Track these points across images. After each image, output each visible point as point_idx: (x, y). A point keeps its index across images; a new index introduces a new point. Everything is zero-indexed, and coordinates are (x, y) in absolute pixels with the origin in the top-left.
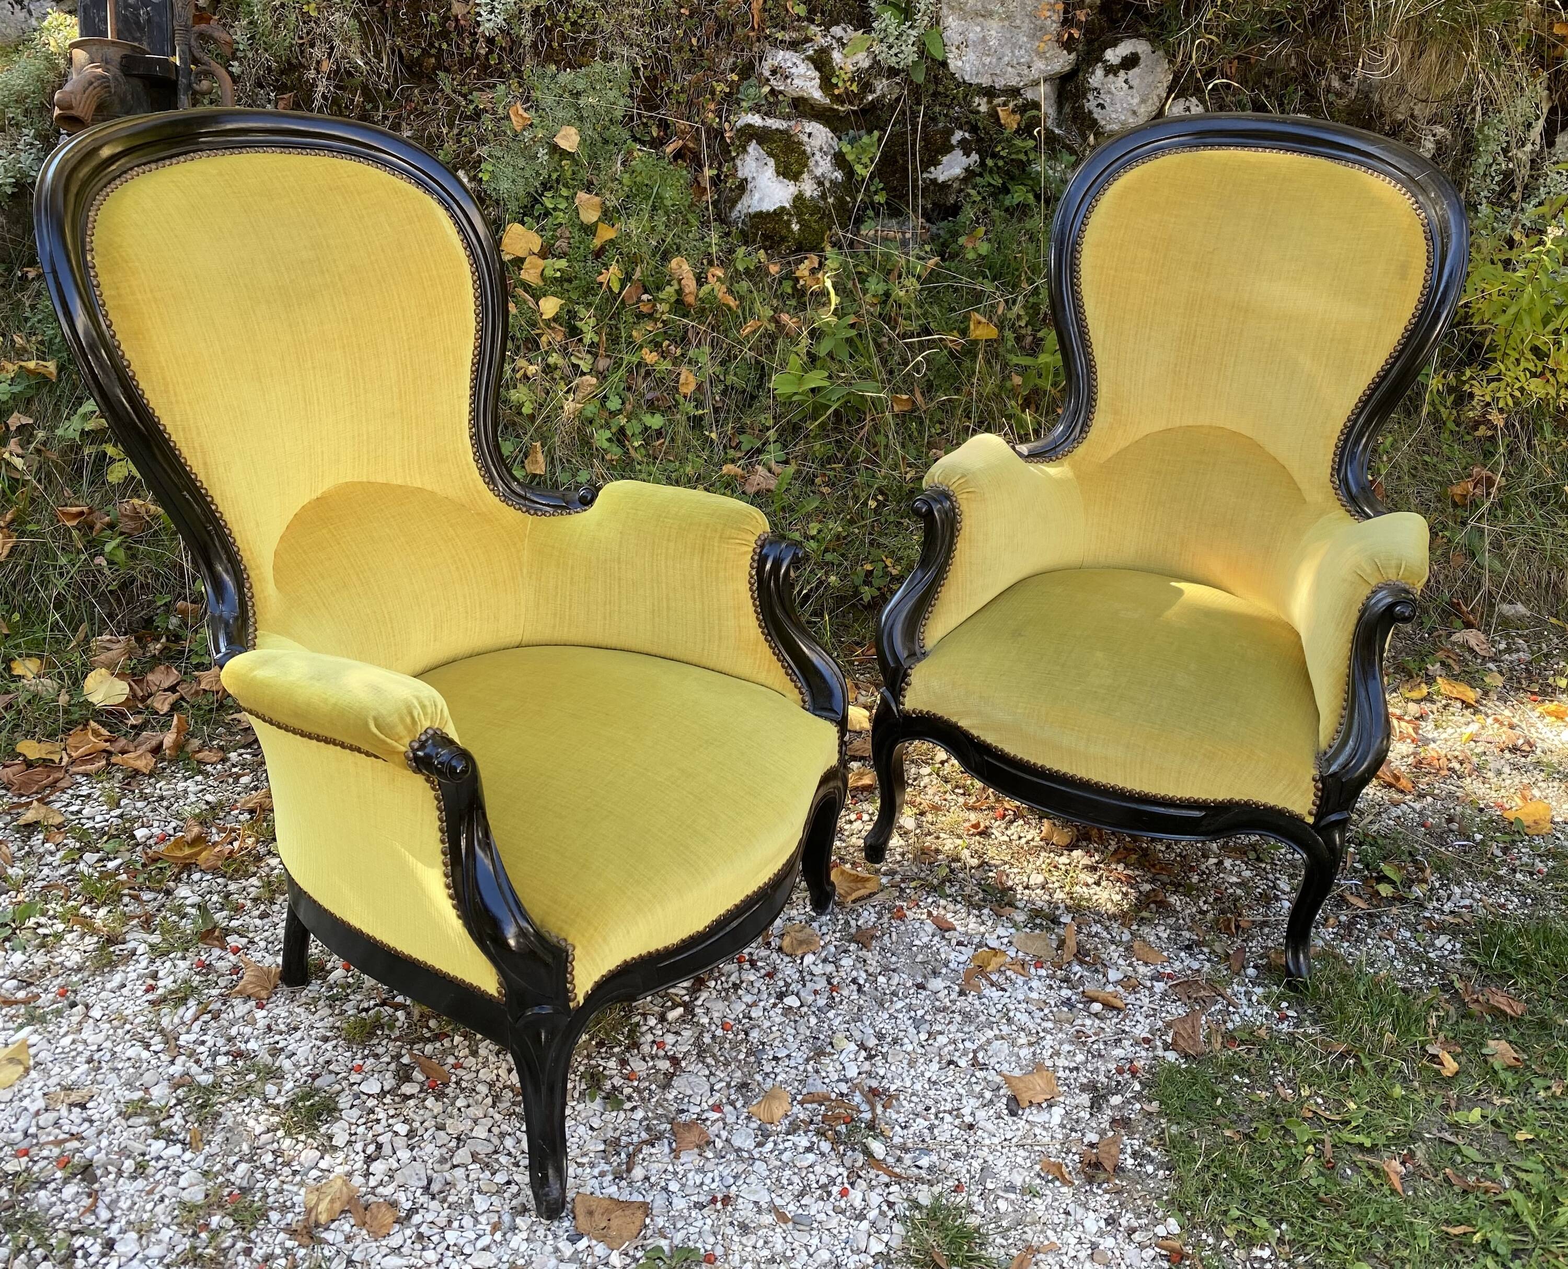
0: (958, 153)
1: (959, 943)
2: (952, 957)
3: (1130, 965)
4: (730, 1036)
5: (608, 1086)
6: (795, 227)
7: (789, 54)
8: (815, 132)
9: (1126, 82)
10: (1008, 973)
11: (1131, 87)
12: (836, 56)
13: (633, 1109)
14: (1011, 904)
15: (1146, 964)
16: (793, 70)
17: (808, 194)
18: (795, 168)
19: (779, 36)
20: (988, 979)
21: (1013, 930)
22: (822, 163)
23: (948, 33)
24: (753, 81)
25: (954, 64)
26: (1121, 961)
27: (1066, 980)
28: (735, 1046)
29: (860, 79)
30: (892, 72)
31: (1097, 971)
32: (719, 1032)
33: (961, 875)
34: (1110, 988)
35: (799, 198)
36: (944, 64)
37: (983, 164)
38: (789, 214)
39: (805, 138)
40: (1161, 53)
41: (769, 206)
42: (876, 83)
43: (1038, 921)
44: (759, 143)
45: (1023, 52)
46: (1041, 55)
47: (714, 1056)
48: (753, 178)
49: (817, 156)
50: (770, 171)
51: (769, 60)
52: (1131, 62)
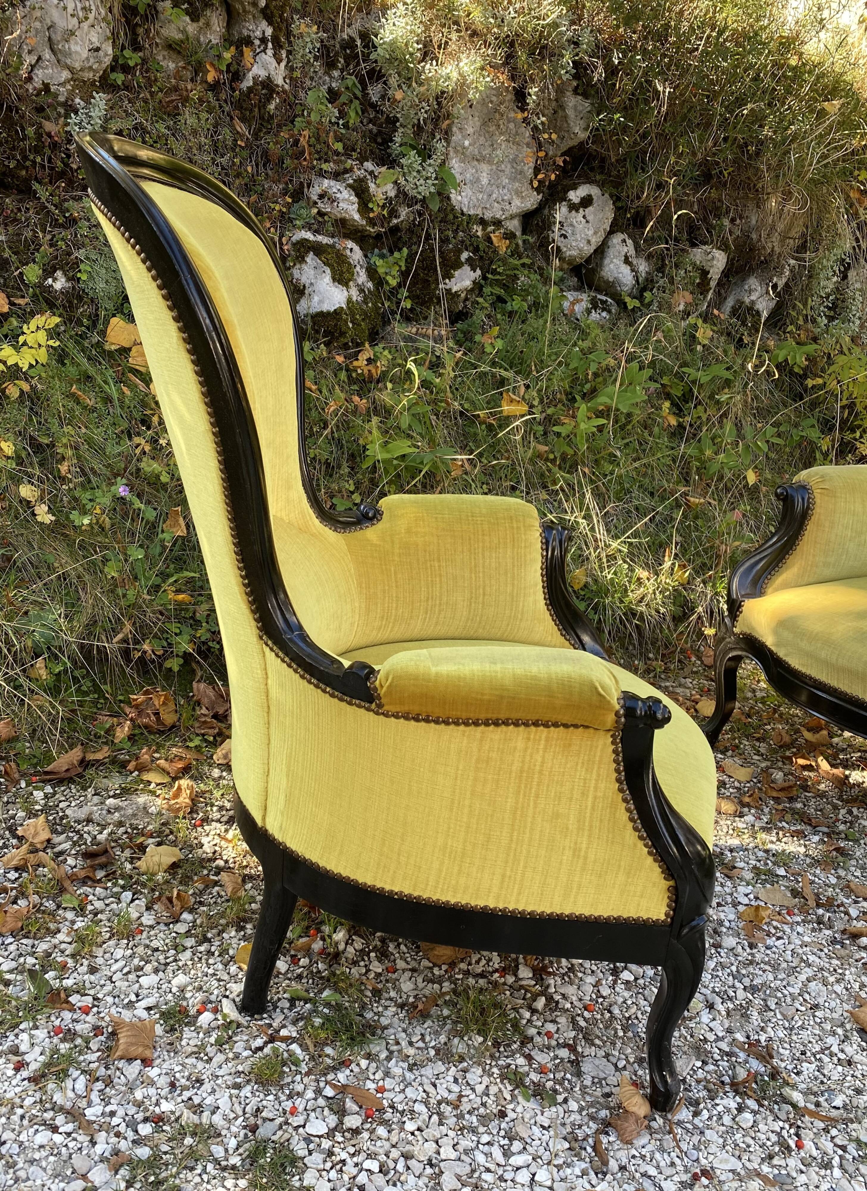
0: (467, 268)
2: (723, 917)
4: (598, 1016)
5: (529, 1084)
6: (351, 325)
7: (332, 183)
8: (353, 249)
9: (584, 217)
11: (587, 222)
12: (372, 186)
13: (565, 1101)
14: (732, 867)
16: (338, 195)
17: (354, 299)
19: (325, 166)
22: (360, 273)
23: (452, 172)
24: (302, 203)
25: (455, 198)
28: (608, 1025)
29: (389, 205)
30: (413, 201)
32: (587, 1015)
35: (349, 301)
36: (449, 198)
37: (484, 278)
38: (345, 313)
39: (348, 253)
40: (607, 196)
41: (329, 307)
42: (401, 209)
44: (315, 255)
45: (506, 191)
46: (518, 193)
48: (312, 284)
49: (358, 268)
50: (327, 278)
51: (317, 187)
52: (586, 202)
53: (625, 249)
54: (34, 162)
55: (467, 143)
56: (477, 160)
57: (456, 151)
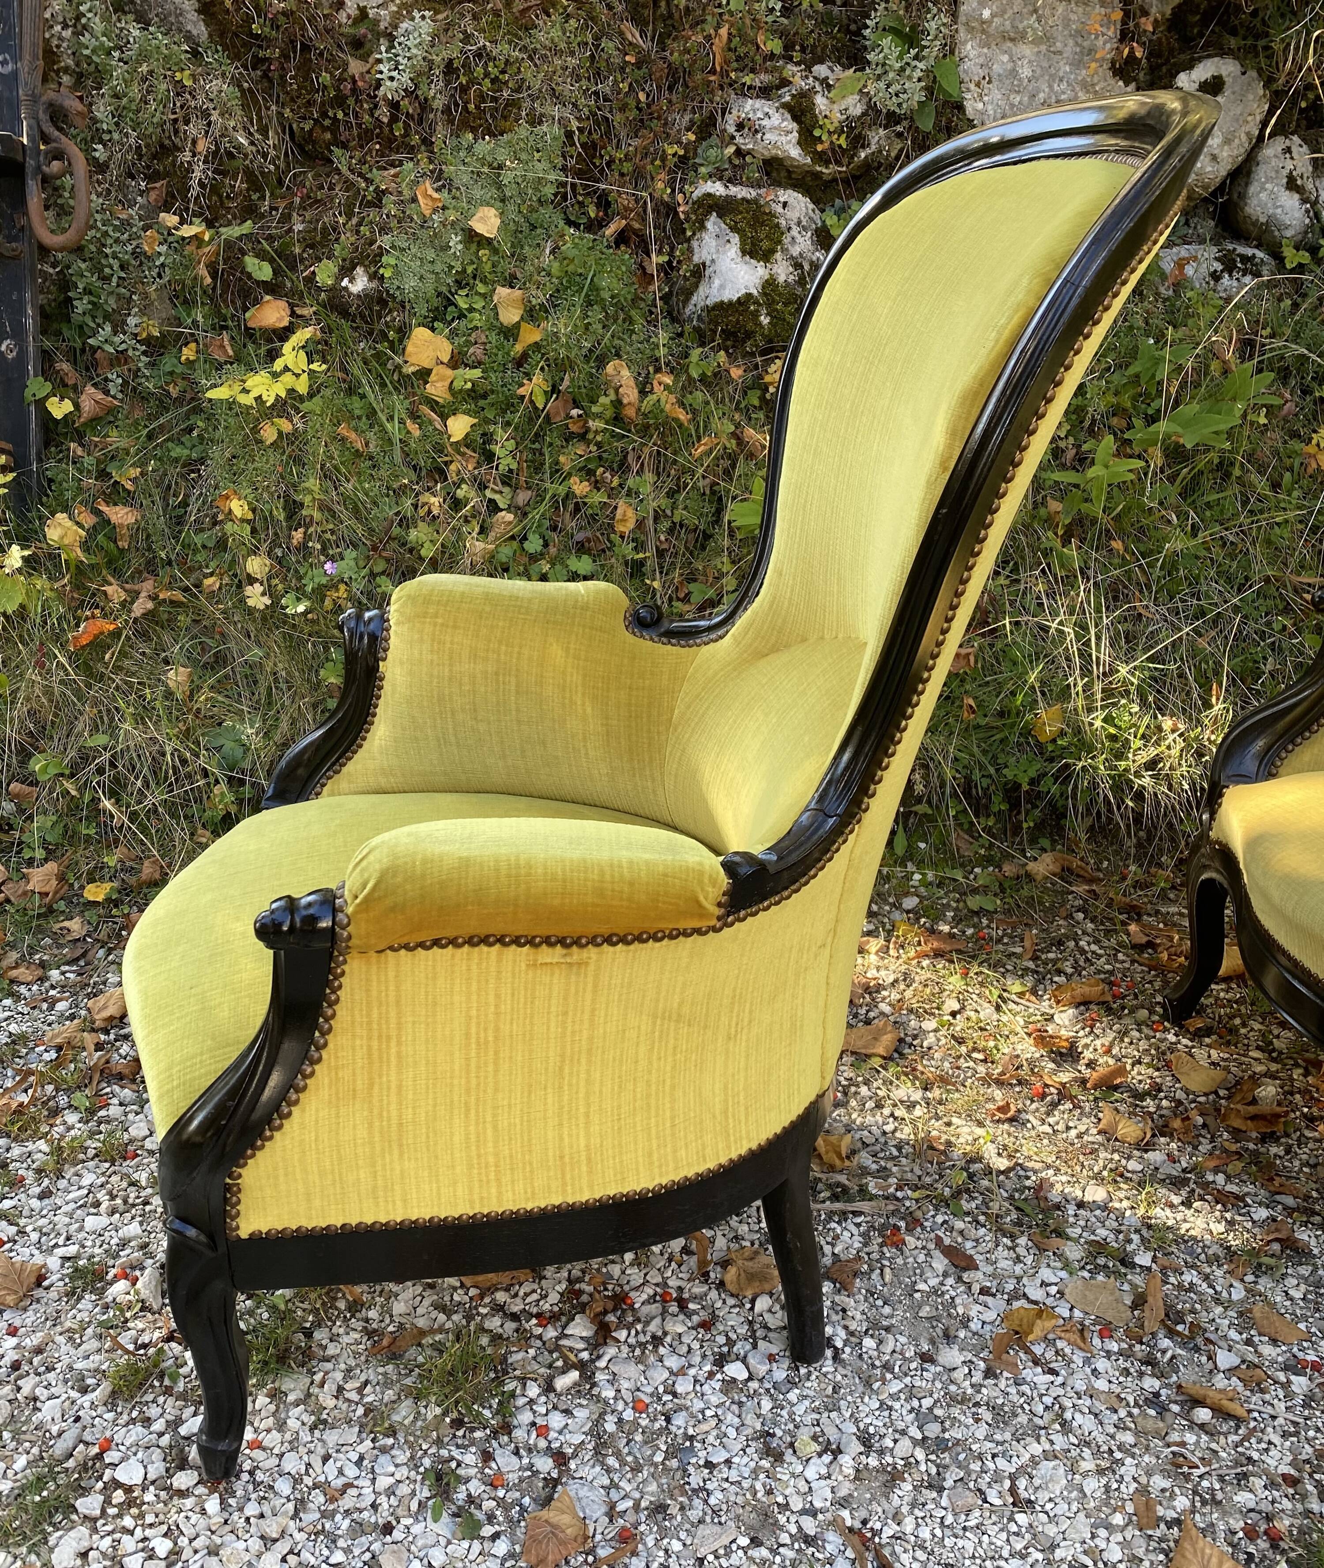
1: (984, 1291)
2: (973, 1313)
3: (1249, 1342)
4: (644, 1422)
5: (461, 1496)
6: (765, 320)
7: (758, 103)
8: (791, 201)
10: (1060, 1344)
12: (820, 101)
13: (495, 1536)
14: (1060, 1234)
15: (1274, 1342)
16: (763, 123)
17: (782, 279)
18: (765, 245)
19: (747, 80)
20: (1028, 1351)
21: (1063, 1274)
22: (799, 239)
23: (967, 65)
24: (714, 140)
25: (973, 107)
26: (1233, 1334)
27: (1150, 1361)
28: (650, 1440)
29: (851, 129)
30: (892, 119)
31: (1197, 1349)
32: (628, 1415)
33: (985, 1183)
34: (1220, 1381)
35: (770, 284)
36: (959, 108)
38: (756, 302)
39: (779, 209)
40: (1254, 74)
41: (731, 294)
42: (871, 134)
43: (1101, 1261)
44: (720, 216)
45: (1064, 86)
47: (618, 1455)
48: (713, 261)
49: (795, 232)
50: (733, 250)
51: (735, 112)
52: (1213, 86)
53: (1289, 165)
54: (335, 119)
55: (986, 14)
56: (1012, 40)
57: (970, 30)
